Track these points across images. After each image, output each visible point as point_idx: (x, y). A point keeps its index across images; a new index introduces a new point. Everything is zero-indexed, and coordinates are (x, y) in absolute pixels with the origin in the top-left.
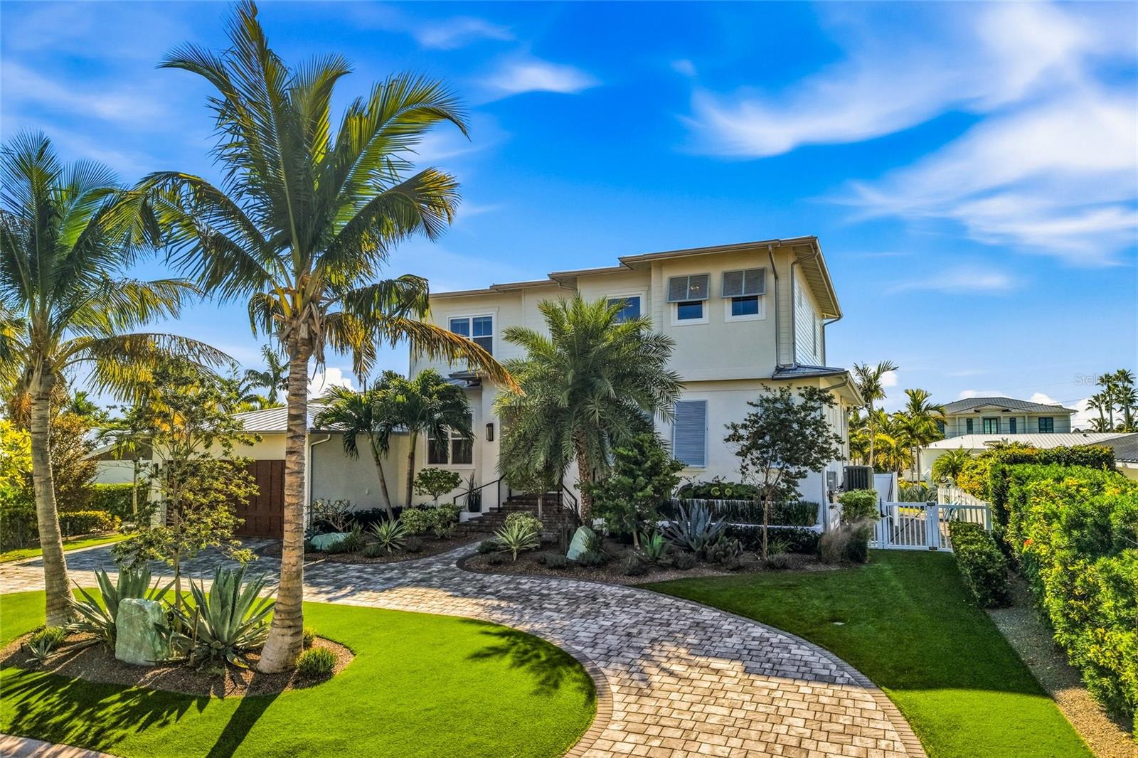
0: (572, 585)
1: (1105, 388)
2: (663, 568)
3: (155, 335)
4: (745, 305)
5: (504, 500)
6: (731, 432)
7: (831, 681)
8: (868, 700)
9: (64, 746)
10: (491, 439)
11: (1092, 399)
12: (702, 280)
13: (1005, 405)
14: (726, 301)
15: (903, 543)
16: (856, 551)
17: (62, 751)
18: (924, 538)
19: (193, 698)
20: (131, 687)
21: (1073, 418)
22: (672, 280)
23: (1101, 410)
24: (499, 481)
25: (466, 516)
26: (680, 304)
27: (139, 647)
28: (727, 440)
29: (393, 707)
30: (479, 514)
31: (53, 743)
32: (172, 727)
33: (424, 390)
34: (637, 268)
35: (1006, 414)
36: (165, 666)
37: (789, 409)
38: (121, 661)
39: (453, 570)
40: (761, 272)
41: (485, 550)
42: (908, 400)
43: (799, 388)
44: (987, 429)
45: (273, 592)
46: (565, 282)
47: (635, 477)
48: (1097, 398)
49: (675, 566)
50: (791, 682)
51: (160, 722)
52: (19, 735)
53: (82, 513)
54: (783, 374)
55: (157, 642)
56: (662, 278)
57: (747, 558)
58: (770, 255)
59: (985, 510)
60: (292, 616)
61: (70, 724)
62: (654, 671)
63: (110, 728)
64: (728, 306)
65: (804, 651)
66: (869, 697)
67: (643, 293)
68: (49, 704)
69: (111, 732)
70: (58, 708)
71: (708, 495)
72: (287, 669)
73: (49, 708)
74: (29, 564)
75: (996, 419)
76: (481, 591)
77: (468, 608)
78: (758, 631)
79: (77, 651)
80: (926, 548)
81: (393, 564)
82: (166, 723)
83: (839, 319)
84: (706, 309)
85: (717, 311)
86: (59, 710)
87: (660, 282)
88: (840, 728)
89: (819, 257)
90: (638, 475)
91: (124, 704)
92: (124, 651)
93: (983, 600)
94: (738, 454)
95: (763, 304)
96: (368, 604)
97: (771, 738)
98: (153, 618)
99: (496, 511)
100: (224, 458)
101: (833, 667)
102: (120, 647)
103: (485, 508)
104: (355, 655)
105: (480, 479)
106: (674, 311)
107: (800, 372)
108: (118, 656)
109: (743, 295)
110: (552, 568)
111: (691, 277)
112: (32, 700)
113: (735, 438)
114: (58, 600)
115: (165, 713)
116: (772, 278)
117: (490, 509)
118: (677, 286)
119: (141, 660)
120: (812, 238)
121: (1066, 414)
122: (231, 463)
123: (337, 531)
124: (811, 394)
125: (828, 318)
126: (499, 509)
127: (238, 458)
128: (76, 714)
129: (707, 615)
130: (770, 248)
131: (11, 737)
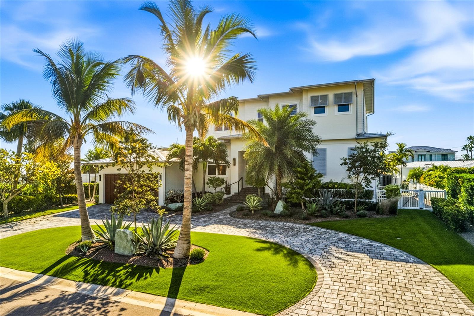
0: (281, 224)
1: (469, 142)
2: (317, 217)
3: (121, 122)
4: (343, 108)
5: (240, 189)
6: (343, 161)
7: (407, 262)
8: (426, 269)
9: (108, 287)
10: (234, 165)
11: (464, 146)
12: (325, 97)
13: (428, 149)
14: (335, 106)
15: (411, 206)
16: (393, 210)
17: (108, 289)
18: (418, 204)
19: (154, 268)
20: (125, 264)
21: (456, 154)
22: (312, 98)
23: (467, 151)
24: (238, 182)
25: (225, 196)
26: (315, 108)
27: (125, 248)
28: (341, 165)
29: (235, 272)
30: (230, 195)
31: (104, 286)
32: (149, 280)
33: (210, 144)
34: (297, 92)
35: (428, 153)
36: (136, 256)
37: (367, 151)
38: (117, 254)
39: (228, 218)
40: (350, 94)
41: (240, 209)
42: (398, 147)
43: (371, 143)
44: (420, 160)
45: (179, 227)
46: (265, 99)
47: (304, 180)
48: (466, 146)
49: (321, 216)
50: (391, 262)
51: (144, 277)
52: (88, 282)
53: (70, 195)
54: (359, 137)
55: (132, 247)
56: (307, 96)
57: (348, 213)
58: (356, 86)
59: (443, 193)
60: (186, 236)
61: (108, 278)
62: (333, 258)
63: (125, 280)
64: (336, 108)
65: (390, 250)
66: (426, 268)
67: (298, 103)
68: (96, 271)
69: (125, 281)
70: (100, 272)
71: (327, 187)
72: (186, 257)
73: (96, 272)
74: (56, 216)
75: (424, 155)
76: (245, 226)
77: (243, 233)
78: (367, 242)
79: (98, 250)
80: (418, 208)
81: (204, 215)
82: (146, 278)
83: (373, 113)
84: (327, 109)
85: (332, 110)
86: (101, 273)
87: (307, 98)
88: (419, 280)
89: (373, 88)
90: (306, 180)
91: (126, 270)
92: (119, 249)
93: (455, 229)
94: (347, 170)
95: (352, 108)
96: (202, 231)
97: (393, 284)
98: (130, 237)
99: (237, 194)
100: (149, 173)
101: (405, 256)
102: (116, 248)
103: (233, 193)
104: (209, 252)
105: (230, 181)
106: (313, 110)
107: (366, 136)
108: (116, 252)
109: (343, 103)
110: (270, 217)
111: (320, 96)
112: (88, 268)
113: (345, 163)
114: (86, 230)
115: (145, 274)
116: (354, 96)
117: (235, 193)
118: (314, 99)
119: (126, 253)
120: (373, 79)
121: (453, 153)
122: (152, 175)
123: (178, 202)
124: (376, 145)
125: (369, 113)
126: (239, 193)
127: (156, 173)
128: (108, 275)
129: (342, 235)
130: (356, 83)
131: (85, 283)
